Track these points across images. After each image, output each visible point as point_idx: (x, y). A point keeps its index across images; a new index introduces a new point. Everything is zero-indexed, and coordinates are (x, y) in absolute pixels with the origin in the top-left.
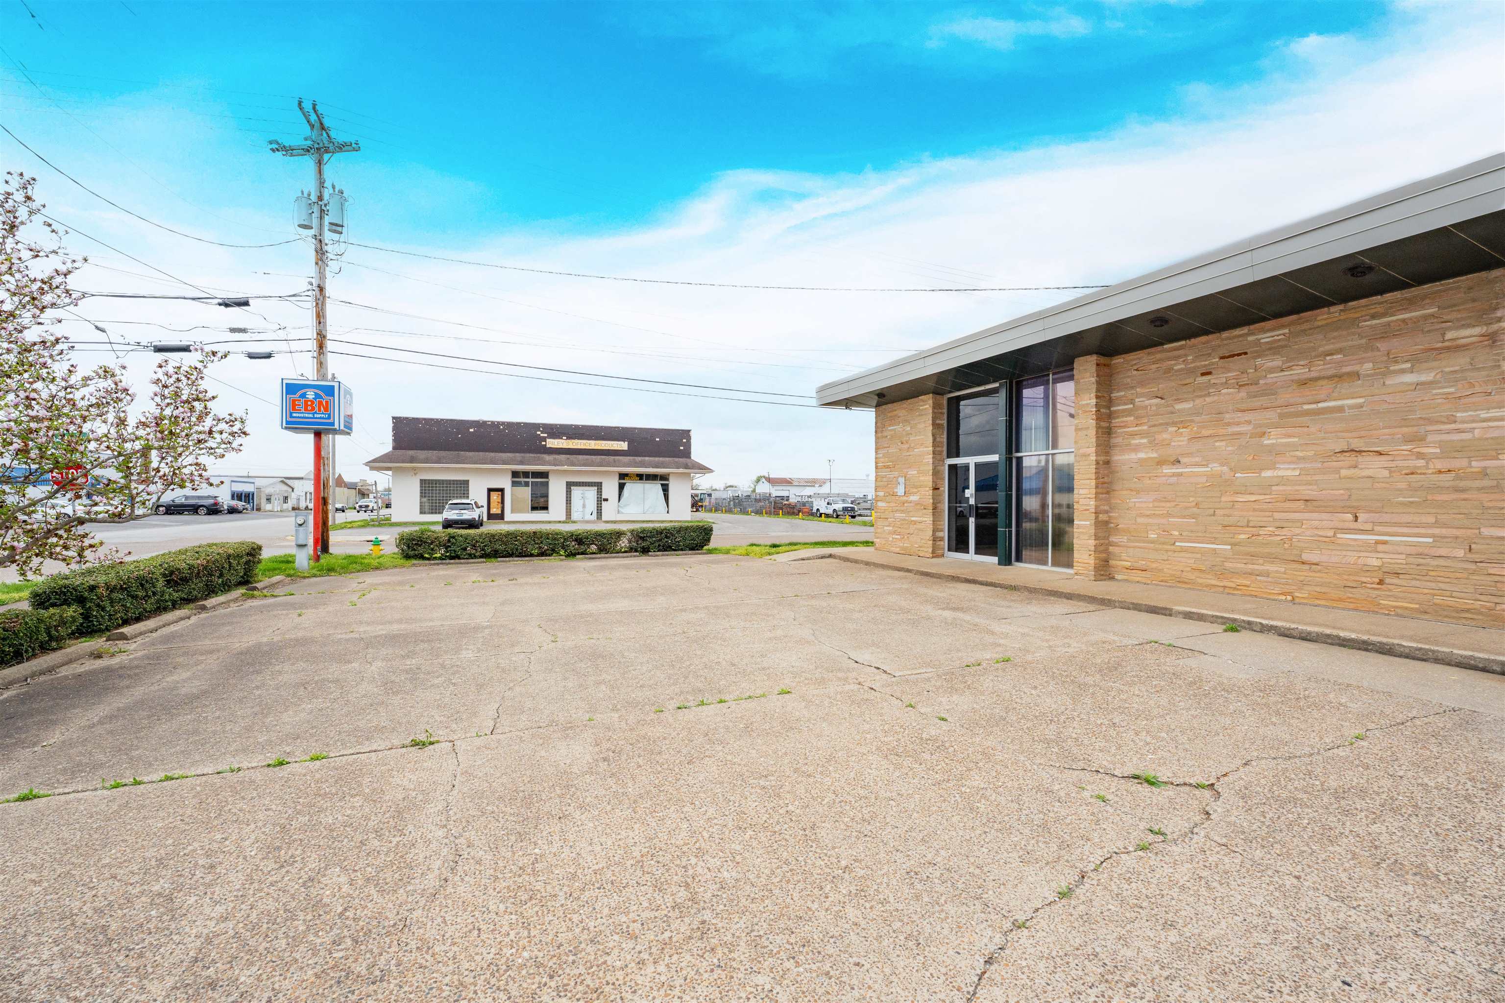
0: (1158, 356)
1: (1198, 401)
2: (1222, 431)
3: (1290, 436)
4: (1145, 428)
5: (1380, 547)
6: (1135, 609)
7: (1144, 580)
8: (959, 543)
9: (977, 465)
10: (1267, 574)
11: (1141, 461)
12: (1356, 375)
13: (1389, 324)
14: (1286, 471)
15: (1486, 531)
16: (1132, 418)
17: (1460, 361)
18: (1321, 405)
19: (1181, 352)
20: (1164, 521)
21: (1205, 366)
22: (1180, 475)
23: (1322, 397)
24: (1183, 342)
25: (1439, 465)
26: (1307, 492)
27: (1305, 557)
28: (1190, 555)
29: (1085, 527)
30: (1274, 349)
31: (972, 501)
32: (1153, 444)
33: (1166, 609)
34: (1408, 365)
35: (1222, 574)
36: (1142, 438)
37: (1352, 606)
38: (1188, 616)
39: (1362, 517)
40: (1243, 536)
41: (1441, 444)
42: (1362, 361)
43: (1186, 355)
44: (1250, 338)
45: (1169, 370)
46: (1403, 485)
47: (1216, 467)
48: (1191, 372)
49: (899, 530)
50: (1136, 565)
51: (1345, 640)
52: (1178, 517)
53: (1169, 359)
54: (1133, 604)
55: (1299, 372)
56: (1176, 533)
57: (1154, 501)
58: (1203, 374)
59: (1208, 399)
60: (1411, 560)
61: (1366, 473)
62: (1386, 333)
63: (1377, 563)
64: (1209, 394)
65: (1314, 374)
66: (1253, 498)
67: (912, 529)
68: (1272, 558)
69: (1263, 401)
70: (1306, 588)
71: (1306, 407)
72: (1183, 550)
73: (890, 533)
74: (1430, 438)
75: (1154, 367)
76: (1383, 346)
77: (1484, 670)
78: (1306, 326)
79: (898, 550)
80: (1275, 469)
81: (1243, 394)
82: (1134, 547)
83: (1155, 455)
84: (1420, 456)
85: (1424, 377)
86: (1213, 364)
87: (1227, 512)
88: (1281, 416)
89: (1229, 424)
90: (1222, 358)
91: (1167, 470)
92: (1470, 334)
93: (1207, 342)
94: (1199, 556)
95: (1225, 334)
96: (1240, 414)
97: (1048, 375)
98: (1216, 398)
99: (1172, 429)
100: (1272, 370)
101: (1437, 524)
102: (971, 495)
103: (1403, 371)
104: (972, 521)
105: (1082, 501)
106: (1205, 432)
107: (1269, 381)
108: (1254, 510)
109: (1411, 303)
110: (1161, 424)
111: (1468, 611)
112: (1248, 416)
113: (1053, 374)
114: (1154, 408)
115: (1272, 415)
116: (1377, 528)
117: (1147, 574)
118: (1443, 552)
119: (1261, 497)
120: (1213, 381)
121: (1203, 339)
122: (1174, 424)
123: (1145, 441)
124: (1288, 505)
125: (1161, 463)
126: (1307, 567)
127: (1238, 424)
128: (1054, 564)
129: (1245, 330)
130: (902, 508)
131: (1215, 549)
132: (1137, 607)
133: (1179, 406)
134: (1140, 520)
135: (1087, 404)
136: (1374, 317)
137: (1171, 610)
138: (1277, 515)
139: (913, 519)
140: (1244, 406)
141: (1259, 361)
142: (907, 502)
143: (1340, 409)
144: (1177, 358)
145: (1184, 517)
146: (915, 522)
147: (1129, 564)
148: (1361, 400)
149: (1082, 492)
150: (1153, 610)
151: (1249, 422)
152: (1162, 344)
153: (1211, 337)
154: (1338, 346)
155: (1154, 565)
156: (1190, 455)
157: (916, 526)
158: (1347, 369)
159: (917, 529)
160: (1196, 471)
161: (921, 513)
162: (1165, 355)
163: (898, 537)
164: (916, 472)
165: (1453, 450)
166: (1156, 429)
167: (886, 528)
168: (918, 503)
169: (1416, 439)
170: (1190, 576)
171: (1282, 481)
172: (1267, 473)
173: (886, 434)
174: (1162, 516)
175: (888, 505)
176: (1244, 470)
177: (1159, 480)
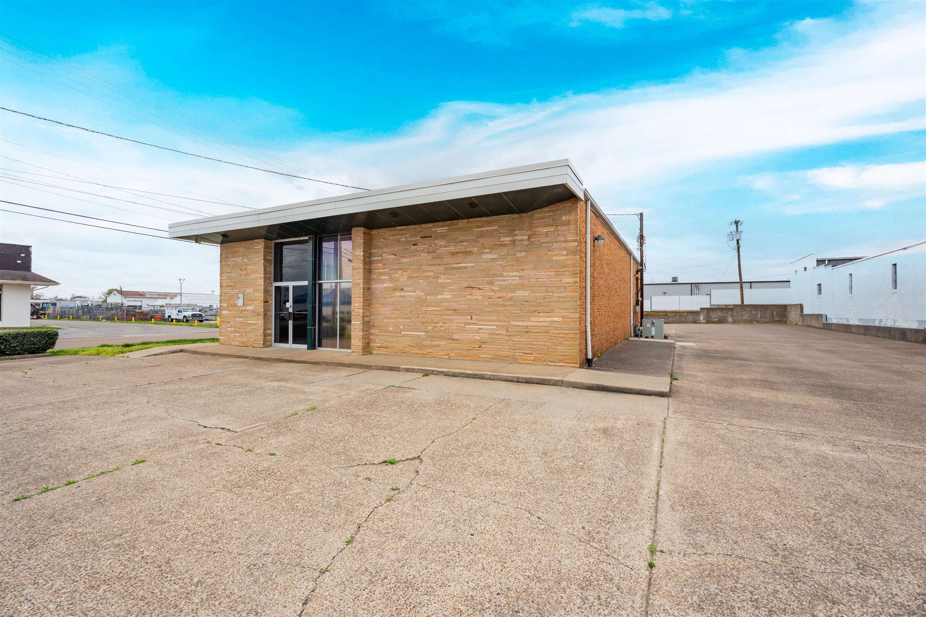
0: (394, 233)
1: (411, 258)
2: (422, 275)
3: (448, 279)
4: (388, 270)
5: (480, 331)
6: (382, 369)
7: (387, 353)
8: (282, 337)
9: (294, 287)
10: (439, 346)
11: (386, 289)
12: (471, 253)
13: (482, 231)
14: (447, 296)
15: (513, 323)
16: (381, 265)
17: (504, 251)
18: (460, 265)
19: (404, 232)
20: (396, 321)
21: (414, 240)
22: (403, 296)
23: (460, 261)
24: (405, 227)
25: (498, 294)
26: (455, 306)
27: (455, 337)
28: (407, 338)
29: (357, 325)
30: (442, 236)
31: (291, 310)
32: (391, 280)
33: (397, 368)
34: (488, 250)
35: (421, 347)
36: (386, 276)
37: (470, 358)
38: (407, 370)
39: (474, 317)
40: (430, 328)
41: (499, 286)
42: (474, 246)
43: (406, 234)
44: (433, 229)
45: (398, 241)
46: (487, 303)
47: (419, 293)
48: (408, 243)
49: (239, 330)
50: (383, 345)
51: (468, 374)
52: (403, 318)
53: (399, 235)
54: (382, 366)
55: (452, 248)
56: (402, 327)
57: (392, 310)
58: (414, 245)
59: (416, 258)
60: (490, 336)
61: (475, 297)
62: (482, 235)
63: (478, 338)
64: (416, 256)
65: (457, 250)
66: (434, 309)
67: (249, 328)
68: (442, 338)
69: (438, 261)
70: (454, 351)
71: (454, 265)
72: (405, 336)
73: (231, 332)
74: (496, 283)
75: (392, 238)
76: (480, 240)
77: (512, 381)
78: (454, 227)
79: (237, 344)
80: (442, 294)
81: (430, 257)
82: (382, 335)
83: (392, 285)
84: (493, 290)
85: (495, 256)
86: (418, 240)
87: (423, 316)
88: (445, 269)
89: (424, 271)
90: (422, 237)
91: (398, 294)
92: (507, 240)
93: (415, 229)
94: (411, 338)
95: (423, 226)
96: (429, 267)
97: (337, 236)
98: (419, 258)
99: (400, 272)
100: (441, 246)
101: (498, 320)
102: (290, 306)
103: (487, 253)
104: (291, 323)
105: (356, 310)
106: (414, 275)
107: (440, 251)
108: (435, 315)
109: (490, 224)
110: (395, 269)
111: (507, 357)
112: (432, 268)
113: (340, 235)
114: (392, 260)
115: (441, 268)
116: (479, 323)
117: (389, 350)
118: (499, 332)
119: (437, 308)
120: (418, 249)
121: (413, 226)
122: (401, 269)
123: (387, 277)
124: (448, 312)
125: (395, 289)
126: (454, 342)
127: (428, 271)
128: (340, 348)
129: (430, 225)
130: (241, 315)
131: (418, 335)
132: (384, 368)
133: (403, 260)
134: (385, 320)
135: (359, 255)
136: (478, 227)
137: (399, 368)
138: (444, 317)
139: (249, 322)
140: (430, 263)
141: (436, 241)
142: (245, 310)
143: (466, 268)
144: (403, 234)
145: (405, 318)
146: (251, 324)
147: (379, 345)
148: (473, 264)
149: (356, 305)
150: (391, 369)
151: (432, 271)
152: (395, 226)
153: (417, 226)
154: (465, 238)
155: (391, 345)
156: (408, 286)
157: (251, 327)
158: (469, 250)
159: (252, 329)
160: (410, 294)
161: (255, 318)
162: (397, 232)
163: (238, 334)
164: (251, 291)
165: (503, 288)
166: (392, 271)
167: (228, 329)
168: (253, 312)
169: (491, 283)
170: (408, 349)
171: (445, 300)
172: (440, 297)
173: (228, 263)
174: (395, 318)
175: (230, 312)
176: (430, 295)
177: (394, 299)
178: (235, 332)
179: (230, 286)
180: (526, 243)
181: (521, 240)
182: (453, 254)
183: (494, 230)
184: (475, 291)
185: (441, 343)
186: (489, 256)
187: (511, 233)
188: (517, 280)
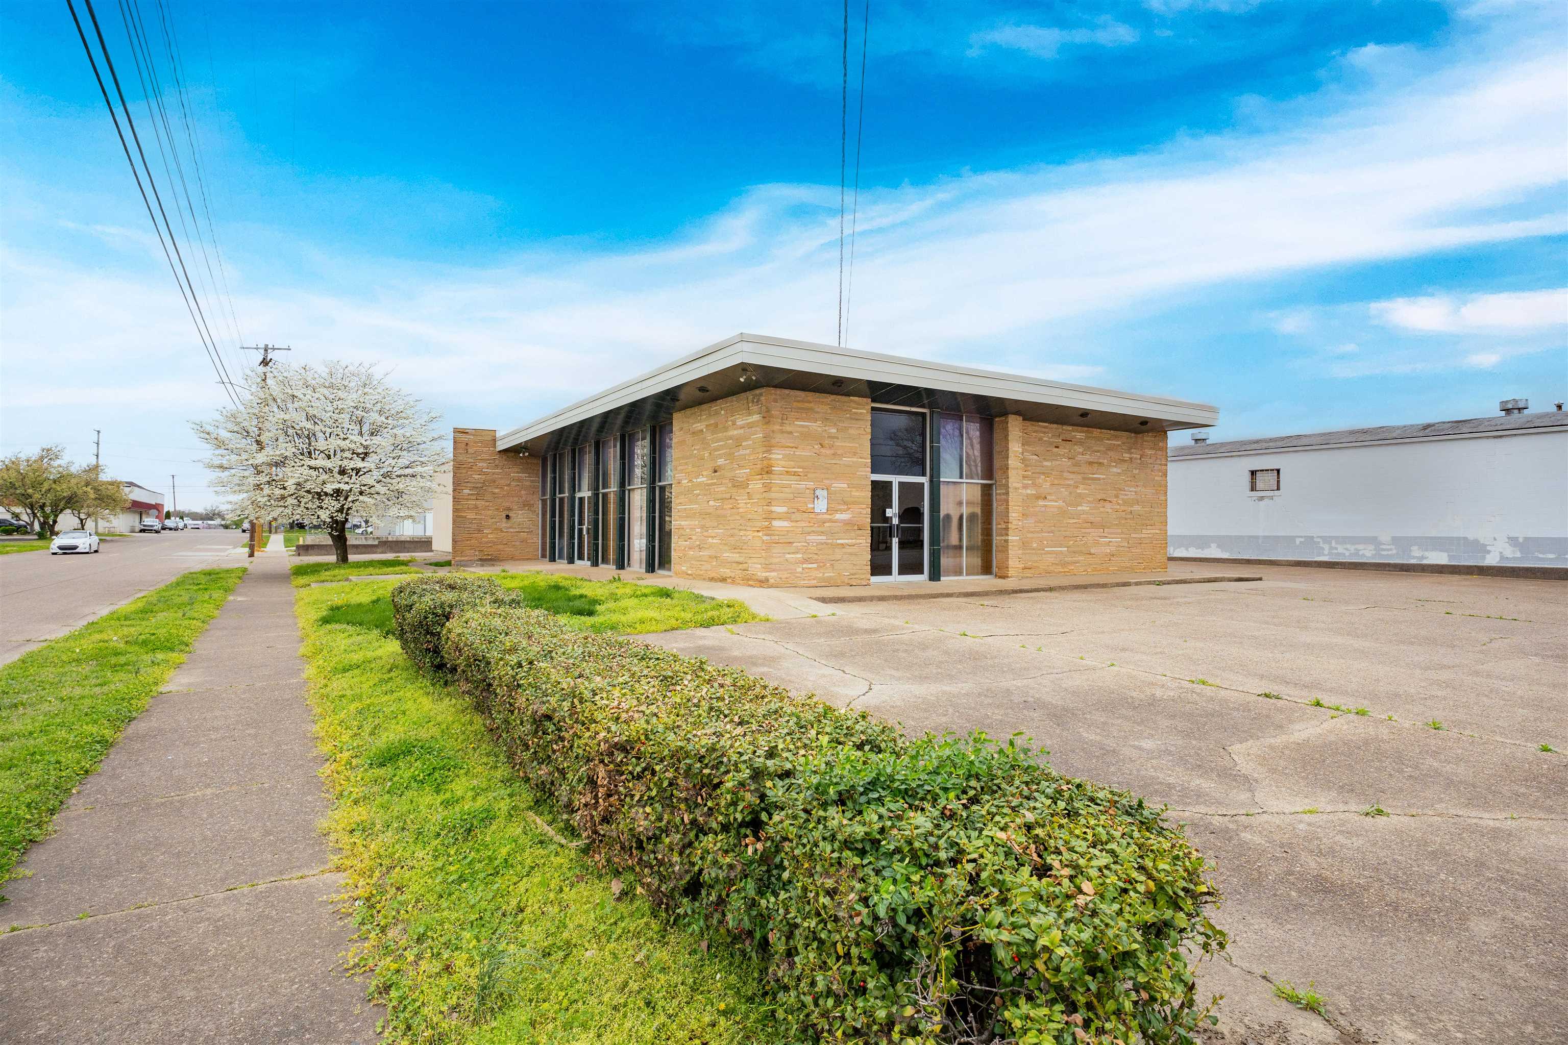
0: (1037, 428)
1: (1054, 462)
2: (1062, 482)
3: (1086, 489)
4: (1030, 473)
5: (1110, 544)
7: (1032, 575)
8: (880, 567)
9: (900, 484)
10: (1078, 562)
11: (1027, 495)
14: (1085, 508)
16: (1024, 465)
17: (1125, 466)
18: (1095, 476)
19: (1046, 430)
20: (1039, 535)
21: (1057, 442)
22: (1045, 506)
23: (1095, 472)
24: (1047, 424)
25: (1123, 508)
26: (1092, 519)
27: (1092, 551)
28: (1052, 556)
30: (1080, 443)
31: (895, 521)
32: (1034, 485)
35: (1064, 564)
36: (1028, 480)
37: (1103, 572)
39: (1106, 530)
40: (1072, 542)
41: (1123, 499)
42: (1104, 458)
43: (1048, 433)
44: (1073, 433)
45: (1040, 439)
46: (1115, 516)
47: (1061, 503)
48: (1051, 443)
52: (1046, 532)
53: (1042, 432)
55: (1088, 457)
56: (1046, 543)
57: (1036, 522)
58: (1056, 447)
59: (1058, 463)
61: (1107, 510)
62: (1110, 448)
63: (1108, 551)
65: (1092, 460)
67: (838, 554)
68: (1082, 553)
69: (1076, 469)
70: (1091, 566)
71: (1090, 476)
72: (1049, 553)
74: (1121, 497)
81: (1070, 463)
82: (1025, 554)
83: (1034, 492)
84: (1118, 504)
85: (1119, 471)
87: (1066, 529)
88: (1084, 478)
89: (1066, 479)
90: (1063, 440)
91: (1041, 503)
92: (1127, 456)
94: (1055, 555)
95: (1064, 427)
97: (963, 416)
99: (1043, 477)
100: (1079, 453)
101: (1122, 533)
102: (895, 514)
104: (895, 542)
105: (1015, 522)
106: (1056, 482)
107: (1079, 459)
108: (1075, 528)
109: (1116, 438)
110: (1039, 473)
111: (1127, 568)
112: (1072, 476)
113: (966, 416)
114: (1034, 461)
115: (1079, 477)
116: (1110, 535)
117: (1032, 571)
118: (1123, 544)
119: (1078, 521)
120: (1060, 452)
121: (1055, 426)
122: (1043, 473)
124: (1085, 525)
125: (1038, 497)
127: (1069, 479)
129: (1070, 428)
130: (822, 529)
131: (1061, 551)
133: (1046, 463)
136: (1108, 439)
138: (1083, 530)
139: (839, 541)
140: (1070, 470)
141: (1076, 447)
142: (830, 521)
143: (1099, 479)
144: (1044, 433)
145: (1049, 532)
146: (843, 546)
149: (1014, 515)
151: (1073, 479)
152: (1039, 421)
155: (1035, 564)
156: (1050, 494)
157: (844, 550)
158: (1101, 461)
159: (845, 553)
160: (1053, 504)
161: (853, 534)
162: (1039, 429)
163: (815, 566)
164: (846, 486)
165: (1125, 502)
166: (1036, 475)
167: (788, 556)
168: (847, 523)
169: (1117, 496)
170: (1052, 568)
171: (1084, 512)
172: (1079, 508)
173: (788, 428)
174: (1038, 532)
175: (793, 524)
176: (1071, 505)
177: (1037, 509)
178: (806, 561)
179: (795, 474)
180: (1139, 461)
181: (1136, 459)
182: (1091, 463)
183: (1119, 445)
184: (1107, 505)
185: (1081, 558)
186: (1115, 470)
187: (1129, 451)
188: (1132, 496)
